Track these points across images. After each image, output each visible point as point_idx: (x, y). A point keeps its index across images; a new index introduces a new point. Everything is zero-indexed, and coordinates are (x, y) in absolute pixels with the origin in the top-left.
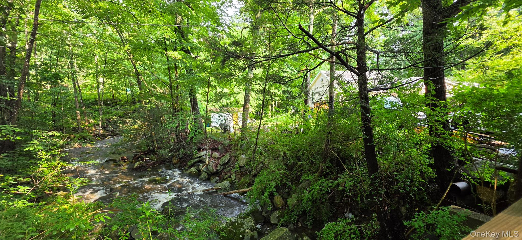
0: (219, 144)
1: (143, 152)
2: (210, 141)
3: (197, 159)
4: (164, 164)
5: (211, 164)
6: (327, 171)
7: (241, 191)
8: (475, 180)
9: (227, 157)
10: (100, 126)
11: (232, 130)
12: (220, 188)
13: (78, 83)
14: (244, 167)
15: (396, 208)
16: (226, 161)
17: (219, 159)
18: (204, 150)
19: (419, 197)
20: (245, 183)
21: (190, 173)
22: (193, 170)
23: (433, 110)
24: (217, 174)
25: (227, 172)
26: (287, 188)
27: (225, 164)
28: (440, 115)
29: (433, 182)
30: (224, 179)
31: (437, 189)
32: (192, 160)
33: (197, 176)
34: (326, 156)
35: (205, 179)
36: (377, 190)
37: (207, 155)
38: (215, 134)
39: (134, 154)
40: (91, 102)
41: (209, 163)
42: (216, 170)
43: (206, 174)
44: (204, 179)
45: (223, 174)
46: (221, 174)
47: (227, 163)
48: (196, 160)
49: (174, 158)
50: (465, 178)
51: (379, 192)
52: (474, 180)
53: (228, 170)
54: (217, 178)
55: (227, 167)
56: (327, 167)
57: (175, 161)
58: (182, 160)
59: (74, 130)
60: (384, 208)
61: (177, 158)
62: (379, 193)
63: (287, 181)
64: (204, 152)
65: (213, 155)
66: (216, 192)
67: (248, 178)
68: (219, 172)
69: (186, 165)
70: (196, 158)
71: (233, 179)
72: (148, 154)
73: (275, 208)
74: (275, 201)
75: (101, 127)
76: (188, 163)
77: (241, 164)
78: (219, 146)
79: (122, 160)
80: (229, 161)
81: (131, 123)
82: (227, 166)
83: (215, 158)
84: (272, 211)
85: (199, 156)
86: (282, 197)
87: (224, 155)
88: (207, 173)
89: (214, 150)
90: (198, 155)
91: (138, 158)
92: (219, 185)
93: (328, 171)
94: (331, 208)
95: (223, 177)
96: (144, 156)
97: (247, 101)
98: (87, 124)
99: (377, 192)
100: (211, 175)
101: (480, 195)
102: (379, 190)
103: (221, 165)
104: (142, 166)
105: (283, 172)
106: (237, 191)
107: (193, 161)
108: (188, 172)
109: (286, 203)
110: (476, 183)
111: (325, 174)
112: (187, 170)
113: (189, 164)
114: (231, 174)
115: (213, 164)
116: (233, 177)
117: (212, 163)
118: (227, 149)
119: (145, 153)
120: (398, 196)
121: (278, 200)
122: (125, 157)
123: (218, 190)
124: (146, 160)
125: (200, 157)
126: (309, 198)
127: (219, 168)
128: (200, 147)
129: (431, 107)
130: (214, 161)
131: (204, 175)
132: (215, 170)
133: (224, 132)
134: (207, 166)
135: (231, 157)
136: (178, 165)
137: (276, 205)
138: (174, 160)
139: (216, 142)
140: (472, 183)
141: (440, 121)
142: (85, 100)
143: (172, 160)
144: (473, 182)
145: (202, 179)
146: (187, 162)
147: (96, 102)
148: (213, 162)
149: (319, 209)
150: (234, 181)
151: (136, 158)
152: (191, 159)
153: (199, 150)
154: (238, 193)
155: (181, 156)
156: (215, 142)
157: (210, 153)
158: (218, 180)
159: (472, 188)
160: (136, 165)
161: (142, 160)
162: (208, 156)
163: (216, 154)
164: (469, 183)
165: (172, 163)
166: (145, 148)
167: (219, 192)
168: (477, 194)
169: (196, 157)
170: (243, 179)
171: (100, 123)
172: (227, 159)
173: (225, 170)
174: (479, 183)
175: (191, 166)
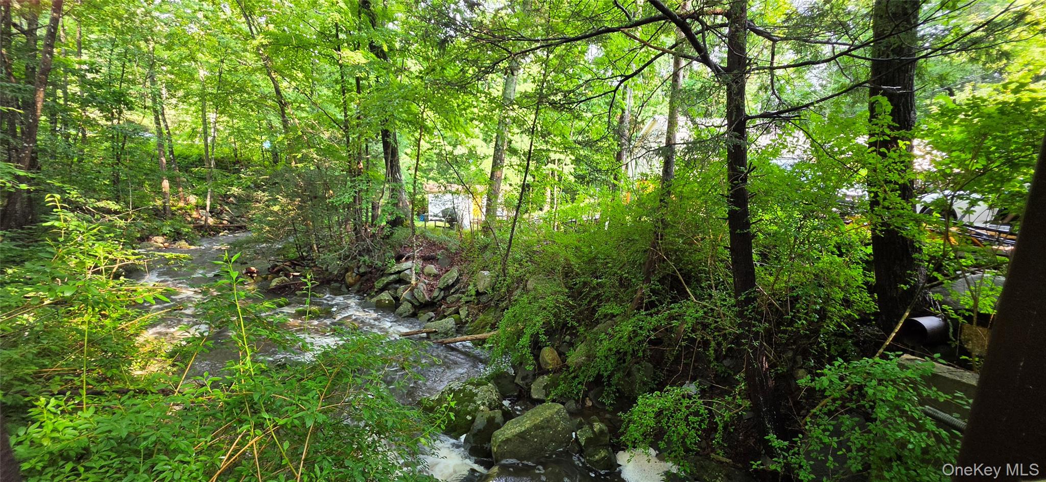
0: (440, 249)
1: (289, 261)
2: (422, 242)
3: (394, 276)
4: (330, 284)
5: (422, 286)
6: (650, 297)
7: (477, 339)
8: (960, 311)
9: (454, 273)
10: (208, 209)
11: (466, 222)
12: (435, 331)
13: (164, 121)
14: (486, 293)
15: (787, 371)
16: (451, 282)
17: (436, 277)
18: (407, 259)
19: (836, 350)
20: (487, 324)
21: (379, 301)
22: (386, 296)
23: (884, 155)
24: (431, 305)
25: (452, 303)
26: (568, 335)
27: (447, 288)
28: (896, 170)
29: (870, 320)
30: (445, 317)
31: (875, 335)
32: (383, 278)
33: (391, 308)
34: (651, 270)
35: (407, 314)
36: (750, 325)
37: (413, 269)
38: (432, 230)
39: (272, 263)
40: (191, 161)
41: (417, 284)
42: (430, 298)
43: (410, 305)
44: (404, 315)
45: (443, 306)
46: (441, 307)
47: (453, 285)
48: (392, 277)
49: (349, 274)
50: (938, 309)
51: (754, 329)
52: (956, 312)
53: (454, 300)
54: (432, 314)
55: (453, 293)
56: (652, 291)
57: (350, 280)
58: (365, 278)
59: (156, 215)
60: (762, 367)
61: (354, 274)
62: (753, 331)
63: (568, 316)
64: (409, 264)
65: (426, 270)
66: (428, 338)
67: (493, 314)
68: (436, 303)
69: (372, 287)
70: (392, 274)
71: (463, 317)
72: (298, 265)
73: (541, 370)
74: (543, 358)
75: (211, 212)
76: (376, 283)
77: (481, 288)
78: (439, 252)
79: (247, 273)
80: (457, 281)
81: (267, 201)
82: (452, 291)
83: (429, 275)
84: (535, 377)
85: (397, 270)
86: (557, 350)
87: (447, 271)
88: (413, 304)
89: (427, 259)
90: (396, 268)
91: (279, 271)
92: (434, 325)
93: (653, 298)
94: (655, 373)
95: (444, 312)
96: (290, 269)
97: (499, 161)
98: (181, 204)
99: (749, 331)
100: (420, 308)
101: (967, 341)
102: (754, 326)
103: (441, 290)
104: (286, 286)
105: (561, 298)
106: (469, 337)
107: (386, 280)
108: (374, 300)
109: (564, 361)
110: (961, 319)
111: (646, 304)
112: (373, 297)
113: (379, 285)
114: (460, 307)
115: (425, 286)
116: (463, 313)
117: (422, 284)
118: (453, 258)
119: (293, 264)
120: (792, 349)
121: (548, 355)
122: (253, 268)
123: (431, 335)
124: (294, 276)
125: (399, 272)
126: (610, 350)
127: (436, 294)
128: (402, 253)
129: (880, 148)
130: (427, 281)
131: (405, 307)
132: (427, 298)
133: (452, 227)
134: (412, 290)
135: (461, 275)
136: (356, 287)
137: (543, 366)
138: (349, 276)
139: (434, 245)
140: (952, 319)
141: (896, 183)
142: (179, 156)
143: (344, 278)
144: (955, 316)
145: (401, 315)
146: (373, 282)
147: (200, 161)
148: (425, 283)
149: (629, 374)
150: (464, 321)
151: (275, 271)
152: (382, 276)
153: (399, 258)
154: (472, 340)
155: (362, 270)
156: (432, 244)
157: (420, 266)
158: (432, 318)
159: (951, 330)
160: (274, 283)
161: (287, 275)
162: (415, 270)
163: (432, 268)
164: (946, 318)
165: (345, 283)
166: (293, 254)
167: (432, 338)
168: (960, 340)
169: (392, 271)
170: (481, 316)
171: (208, 203)
172: (453, 277)
173: (447, 299)
174: (969, 319)
175: (382, 290)
